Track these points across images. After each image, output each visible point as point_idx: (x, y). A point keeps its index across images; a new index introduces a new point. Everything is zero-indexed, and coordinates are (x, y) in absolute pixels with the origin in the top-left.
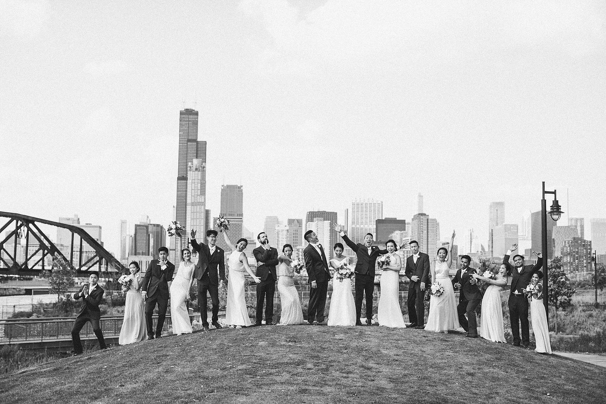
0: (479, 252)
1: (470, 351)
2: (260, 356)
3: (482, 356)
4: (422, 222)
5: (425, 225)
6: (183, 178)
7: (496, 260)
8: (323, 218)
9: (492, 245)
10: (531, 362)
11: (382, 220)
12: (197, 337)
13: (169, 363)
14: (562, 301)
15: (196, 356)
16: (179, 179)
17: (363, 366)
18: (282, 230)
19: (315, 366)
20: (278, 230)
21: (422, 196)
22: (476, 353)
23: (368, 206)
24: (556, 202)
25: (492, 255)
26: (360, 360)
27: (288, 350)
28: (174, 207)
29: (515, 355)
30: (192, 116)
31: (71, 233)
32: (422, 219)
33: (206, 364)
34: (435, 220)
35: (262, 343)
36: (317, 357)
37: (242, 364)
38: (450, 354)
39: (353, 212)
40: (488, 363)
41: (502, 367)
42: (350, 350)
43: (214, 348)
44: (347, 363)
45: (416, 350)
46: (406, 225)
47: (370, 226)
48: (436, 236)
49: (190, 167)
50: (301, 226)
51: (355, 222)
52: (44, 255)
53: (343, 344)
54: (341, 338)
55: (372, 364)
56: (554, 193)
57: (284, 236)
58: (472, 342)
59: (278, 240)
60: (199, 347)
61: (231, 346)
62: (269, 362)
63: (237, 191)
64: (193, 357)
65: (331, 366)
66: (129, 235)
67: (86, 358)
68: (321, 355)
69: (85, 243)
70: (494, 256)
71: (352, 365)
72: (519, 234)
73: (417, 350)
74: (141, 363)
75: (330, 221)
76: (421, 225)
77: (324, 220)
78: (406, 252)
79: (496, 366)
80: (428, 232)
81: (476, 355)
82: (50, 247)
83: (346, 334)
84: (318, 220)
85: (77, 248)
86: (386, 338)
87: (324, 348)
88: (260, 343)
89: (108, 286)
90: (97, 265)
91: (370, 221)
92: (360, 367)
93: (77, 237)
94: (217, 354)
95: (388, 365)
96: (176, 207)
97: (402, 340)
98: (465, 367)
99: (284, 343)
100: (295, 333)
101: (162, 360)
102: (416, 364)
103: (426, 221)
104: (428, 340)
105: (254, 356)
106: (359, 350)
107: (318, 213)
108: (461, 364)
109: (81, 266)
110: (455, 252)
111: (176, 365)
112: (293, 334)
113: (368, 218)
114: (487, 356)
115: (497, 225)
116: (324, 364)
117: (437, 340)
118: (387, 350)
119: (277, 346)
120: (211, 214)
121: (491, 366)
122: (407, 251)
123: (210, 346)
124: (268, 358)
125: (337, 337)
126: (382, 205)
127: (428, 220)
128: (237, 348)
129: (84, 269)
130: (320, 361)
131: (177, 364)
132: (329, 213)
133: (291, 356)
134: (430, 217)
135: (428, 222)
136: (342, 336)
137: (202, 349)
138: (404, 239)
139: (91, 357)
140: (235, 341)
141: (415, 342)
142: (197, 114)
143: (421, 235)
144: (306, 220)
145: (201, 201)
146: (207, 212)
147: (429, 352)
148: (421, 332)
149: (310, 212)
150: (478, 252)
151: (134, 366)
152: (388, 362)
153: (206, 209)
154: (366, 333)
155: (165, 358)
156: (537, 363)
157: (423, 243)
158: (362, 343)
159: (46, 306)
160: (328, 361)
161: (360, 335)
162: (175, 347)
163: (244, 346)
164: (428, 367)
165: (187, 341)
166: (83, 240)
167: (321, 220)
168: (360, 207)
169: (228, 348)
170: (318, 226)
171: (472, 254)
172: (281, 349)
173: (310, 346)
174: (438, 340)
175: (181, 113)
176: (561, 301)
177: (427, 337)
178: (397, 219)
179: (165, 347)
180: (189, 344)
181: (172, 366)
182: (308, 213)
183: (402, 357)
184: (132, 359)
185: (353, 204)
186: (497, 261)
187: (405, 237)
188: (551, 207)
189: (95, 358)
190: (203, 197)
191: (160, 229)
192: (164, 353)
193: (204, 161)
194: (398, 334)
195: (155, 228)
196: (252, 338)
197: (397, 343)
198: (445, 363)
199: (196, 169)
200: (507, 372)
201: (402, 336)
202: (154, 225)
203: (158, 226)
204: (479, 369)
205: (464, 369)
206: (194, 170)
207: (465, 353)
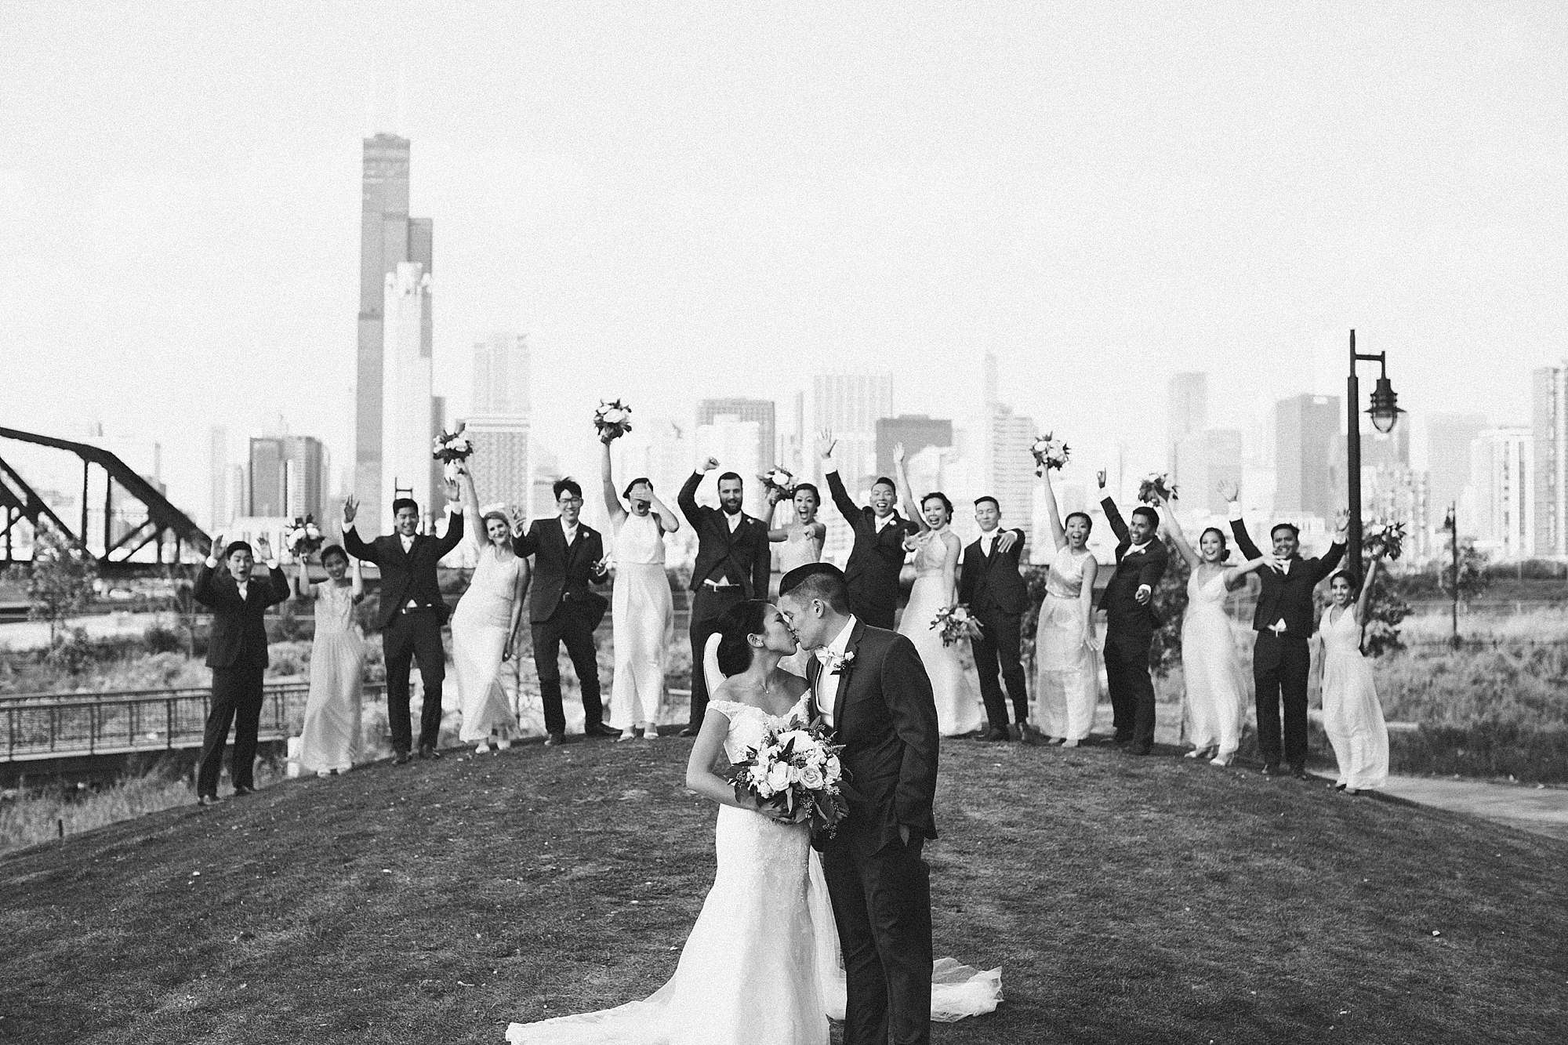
1: (1204, 806)
2: (630, 834)
3: (1236, 819)
6: (371, 313)
8: (739, 416)
10: (1368, 834)
11: (893, 420)
12: (445, 774)
14: (1377, 634)
15: (451, 837)
16: (362, 316)
21: (996, 359)
22: (1220, 813)
23: (857, 383)
24: (1384, 384)
30: (392, 152)
31: (82, 463)
33: (481, 860)
34: (1028, 420)
35: (630, 792)
37: (584, 861)
38: (1152, 816)
39: (817, 399)
40: (1256, 842)
41: (1296, 851)
43: (497, 810)
45: (1060, 805)
46: (955, 434)
47: (862, 437)
49: (391, 285)
55: (947, 852)
56: (1381, 358)
60: (456, 807)
61: (547, 804)
62: (658, 853)
63: (515, 347)
64: (442, 839)
66: (235, 465)
67: (139, 839)
69: (117, 488)
72: (1244, 455)
73: (1060, 808)
74: (297, 860)
75: (757, 424)
77: (741, 421)
79: (1281, 849)
81: (1221, 819)
82: (26, 500)
84: (725, 420)
85: (97, 503)
86: (971, 772)
88: (629, 794)
89: (183, 600)
90: (152, 547)
91: (862, 422)
93: (98, 472)
94: (510, 831)
95: (989, 855)
97: (1018, 778)
98: (1199, 855)
101: (354, 850)
102: (1066, 852)
105: (615, 832)
107: (726, 404)
108: (1186, 848)
109: (109, 549)
111: (398, 867)
113: (856, 415)
114: (1251, 820)
115: (1188, 432)
117: (1109, 774)
118: (980, 808)
119: (676, 800)
120: (448, 410)
121: (1266, 851)
123: (488, 802)
124: (655, 841)
126: (891, 380)
128: (564, 808)
129: (117, 556)
131: (400, 863)
132: (754, 402)
134: (1015, 412)
137: (466, 814)
138: (948, 469)
139: (151, 839)
140: (554, 786)
141: (1051, 781)
142: (406, 145)
144: (696, 420)
146: (438, 401)
147: (1093, 811)
149: (705, 403)
151: (277, 868)
152: (990, 847)
153: (436, 393)
155: (364, 844)
156: (1384, 837)
159: (20, 659)
162: (390, 806)
163: (583, 801)
164: (1101, 861)
165: (420, 787)
166: (113, 479)
167: (733, 422)
168: (835, 387)
169: (540, 811)
172: (686, 811)
174: (1113, 775)
175: (367, 145)
176: (1373, 637)
177: (1080, 765)
178: (930, 417)
179: (362, 807)
180: (427, 799)
181: (386, 871)
182: (701, 404)
183: (1023, 830)
184: (271, 847)
185: (817, 379)
188: (1371, 395)
189: (163, 841)
190: (426, 363)
191: (314, 448)
192: (360, 828)
193: (428, 268)
194: (1001, 758)
195: (301, 447)
196: (603, 779)
197: (1003, 787)
198: (1143, 844)
199: (408, 292)
200: (1313, 869)
201: (1013, 764)
202: (300, 438)
203: (309, 440)
204: (1237, 860)
205: (1197, 864)
206: (402, 293)
207: (1192, 812)
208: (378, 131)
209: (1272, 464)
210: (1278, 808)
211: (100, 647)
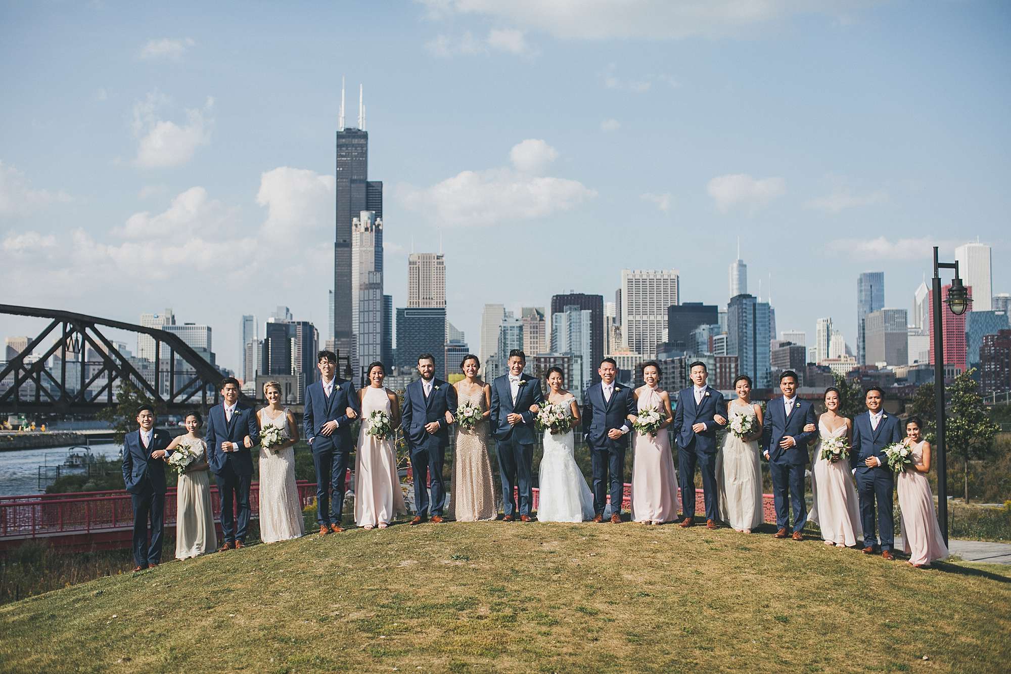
0: (842, 358)
1: (788, 569)
2: (396, 590)
3: (808, 578)
4: (746, 308)
5: (750, 314)
6: (344, 243)
7: (869, 370)
8: (579, 306)
9: (864, 345)
10: (899, 588)
11: (678, 306)
13: (228, 607)
15: (281, 592)
16: (337, 245)
17: (582, 609)
18: (511, 327)
19: (492, 609)
20: (504, 327)
21: (745, 266)
22: (798, 574)
23: (655, 283)
25: (864, 362)
26: (578, 597)
27: (451, 576)
28: (330, 292)
29: (871, 574)
30: (356, 140)
31: (154, 341)
32: (746, 304)
33: (294, 609)
34: (766, 305)
35: (406, 562)
36: (502, 590)
37: (359, 608)
38: (750, 577)
39: (630, 294)
40: (817, 595)
41: (844, 600)
42: (563, 575)
43: (317, 574)
44: (553, 603)
46: (719, 315)
47: (659, 318)
48: (770, 332)
49: (356, 225)
50: (543, 320)
51: (634, 311)
52: (111, 380)
53: (554, 562)
54: (552, 549)
55: (601, 603)
56: (955, 266)
57: (515, 337)
58: (795, 548)
59: (505, 343)
61: (350, 570)
62: (409, 604)
63: (436, 263)
64: (275, 593)
65: (523, 610)
66: (258, 341)
68: (511, 587)
69: (178, 358)
70: (866, 364)
71: (562, 607)
72: (909, 326)
73: (688, 573)
74: (180, 608)
75: (591, 311)
76: (744, 314)
77: (581, 310)
78: (718, 359)
79: (834, 599)
80: (755, 326)
81: (798, 578)
82: (121, 366)
83: (563, 541)
84: (570, 309)
85: (165, 366)
86: (635, 548)
87: (517, 572)
88: (404, 564)
90: (200, 393)
91: (659, 308)
92: (576, 610)
93: (165, 348)
94: (320, 588)
95: (629, 604)
96: (333, 291)
98: (774, 604)
99: (447, 562)
100: (472, 540)
101: (218, 601)
102: (683, 602)
103: (752, 308)
104: (712, 549)
105: (387, 589)
106: (581, 573)
107: (571, 298)
108: (767, 599)
109: (173, 396)
110: (802, 358)
111: (240, 612)
112: (468, 541)
113: (655, 304)
114: (818, 580)
115: (871, 312)
116: (510, 606)
118: (634, 572)
119: (433, 568)
120: (393, 303)
121: (822, 601)
122: (721, 358)
123: (313, 569)
124: (411, 595)
125: (546, 547)
126: (678, 281)
127: (754, 305)
128: (360, 573)
129: (179, 399)
130: (505, 599)
131: (242, 610)
132: (589, 296)
133: (452, 589)
134: (759, 300)
135: (755, 309)
136: (554, 545)
137: (297, 577)
138: (715, 338)
140: (360, 557)
142: (365, 136)
143: (744, 331)
144: (552, 309)
145: (375, 282)
146: (387, 300)
147: (709, 574)
148: (704, 531)
149: (557, 296)
150: (839, 357)
151: (165, 613)
152: (632, 598)
153: (385, 293)
154: (602, 537)
155: (225, 597)
156: (910, 589)
157: (748, 344)
158: (589, 558)
159: (112, 466)
160: (518, 599)
161: (589, 542)
163: (374, 568)
164: (705, 608)
166: (176, 354)
167: (576, 310)
168: (641, 285)
169: (344, 575)
170: (570, 320)
171: (830, 360)
172: (438, 574)
173: (493, 567)
175: (339, 136)
176: (974, 447)
178: (704, 304)
181: (231, 615)
182: (555, 298)
183: (658, 588)
185: (630, 281)
186: (873, 371)
187: (718, 334)
188: (949, 290)
190: (378, 275)
191: (309, 330)
192: (226, 586)
193: (379, 214)
195: (300, 329)
196: (392, 553)
197: (653, 558)
198: (738, 597)
199: (367, 229)
200: (851, 613)
202: (299, 323)
203: (305, 324)
204: (800, 606)
205: (771, 609)
206: (363, 230)
207: (778, 574)
208: (347, 127)
209: (928, 333)
210: (840, 571)
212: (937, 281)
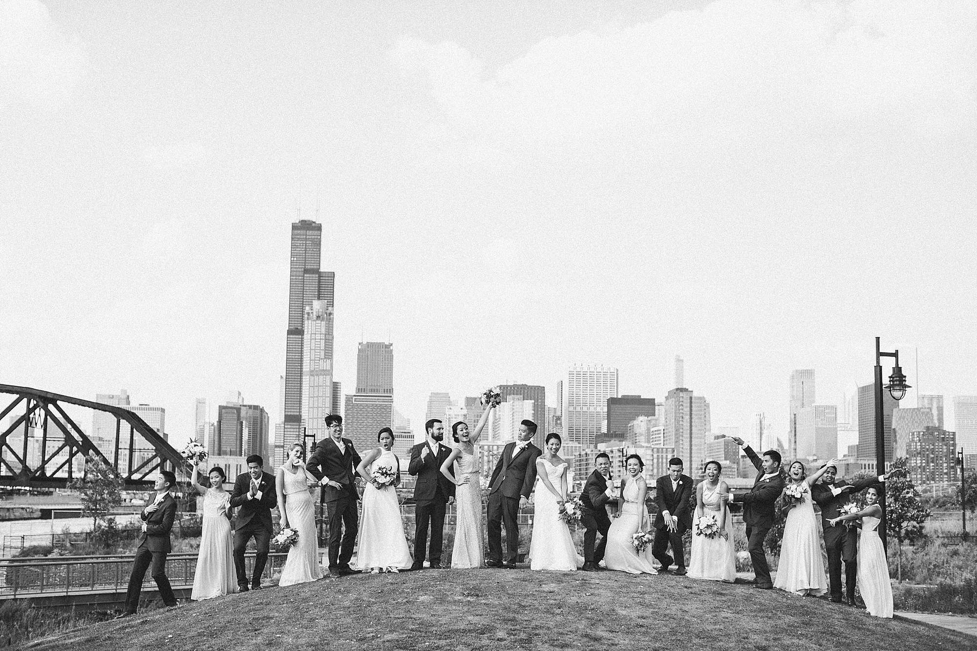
1: (760, 611)
2: (420, 619)
3: (780, 618)
4: (682, 401)
5: (686, 407)
6: (296, 332)
8: (522, 396)
9: (795, 439)
10: (859, 629)
11: (618, 399)
13: (273, 629)
14: (909, 529)
15: (317, 619)
16: (290, 332)
17: (586, 636)
18: (455, 415)
19: (509, 634)
20: (449, 415)
21: (682, 361)
22: (770, 615)
23: (595, 376)
24: (898, 370)
26: (582, 626)
27: (466, 609)
28: (282, 377)
29: (833, 616)
30: (311, 232)
31: (116, 419)
32: (682, 397)
33: (333, 631)
34: (702, 399)
35: (423, 597)
36: (514, 620)
37: (392, 632)
38: (728, 615)
39: (571, 386)
40: (790, 630)
41: (812, 636)
42: (565, 610)
43: (345, 606)
44: (561, 630)
46: (657, 407)
47: (599, 409)
48: (705, 424)
49: (308, 314)
51: (575, 402)
52: (72, 455)
53: (555, 600)
54: (551, 590)
55: (602, 631)
56: (895, 355)
58: (764, 596)
60: (321, 604)
61: (374, 603)
62: (435, 628)
63: (384, 352)
64: (312, 620)
65: (536, 635)
66: (210, 423)
67: (139, 621)
68: (519, 617)
69: (137, 436)
71: (569, 633)
72: (839, 421)
73: (674, 609)
74: (228, 630)
75: (533, 401)
76: (681, 407)
77: (523, 399)
78: (655, 450)
79: (803, 634)
80: (691, 418)
81: (770, 618)
82: (82, 442)
83: (559, 584)
84: (514, 399)
85: (125, 444)
86: (624, 590)
87: (524, 606)
91: (598, 401)
92: (582, 636)
93: (125, 426)
94: (352, 616)
95: (627, 633)
96: (284, 377)
97: (650, 593)
98: (752, 636)
99: (459, 598)
100: (478, 581)
101: (261, 625)
102: (673, 632)
103: (689, 401)
104: (692, 593)
105: (411, 618)
106: (581, 609)
107: (514, 388)
108: (746, 632)
109: (131, 473)
111: (285, 633)
112: (474, 582)
113: (595, 396)
114: (789, 619)
115: (803, 407)
116: (524, 632)
117: (707, 593)
118: (626, 609)
119: (448, 602)
120: (342, 390)
121: (793, 635)
122: (658, 449)
123: (340, 602)
124: (434, 622)
125: (545, 588)
126: (617, 374)
127: (691, 398)
128: (384, 605)
129: (136, 476)
130: (518, 627)
131: (287, 632)
132: (531, 387)
133: (470, 618)
134: (696, 394)
135: (691, 402)
136: (552, 586)
137: (327, 608)
138: (652, 429)
139: (146, 621)
141: (671, 596)
142: (319, 228)
143: (681, 423)
145: (325, 368)
146: (335, 387)
147: (693, 612)
149: (501, 387)
151: (216, 634)
152: (628, 629)
153: (334, 380)
155: (267, 622)
157: (684, 435)
158: (585, 598)
159: (75, 538)
160: (531, 626)
161: (582, 585)
162: (283, 604)
163: (394, 602)
165: (303, 594)
166: (134, 430)
167: (519, 399)
168: (582, 378)
169: (370, 606)
170: (513, 409)
172: (454, 607)
173: (502, 602)
174: (709, 593)
175: (294, 227)
176: (907, 530)
177: (691, 588)
178: (642, 397)
179: (268, 604)
180: (305, 600)
181: (278, 635)
183: (650, 621)
184: (214, 623)
185: (571, 373)
187: (655, 426)
188: (890, 377)
189: (153, 622)
190: (329, 361)
191: (259, 413)
192: (266, 614)
193: (331, 303)
194: (644, 583)
195: (251, 412)
196: (408, 590)
197: (642, 598)
198: (720, 630)
199: (318, 318)
201: (650, 587)
202: (250, 406)
203: (256, 407)
204: (775, 639)
205: (751, 641)
206: (315, 318)
207: (753, 614)
208: (302, 219)
209: (856, 428)
211: (123, 531)
212: (879, 370)
